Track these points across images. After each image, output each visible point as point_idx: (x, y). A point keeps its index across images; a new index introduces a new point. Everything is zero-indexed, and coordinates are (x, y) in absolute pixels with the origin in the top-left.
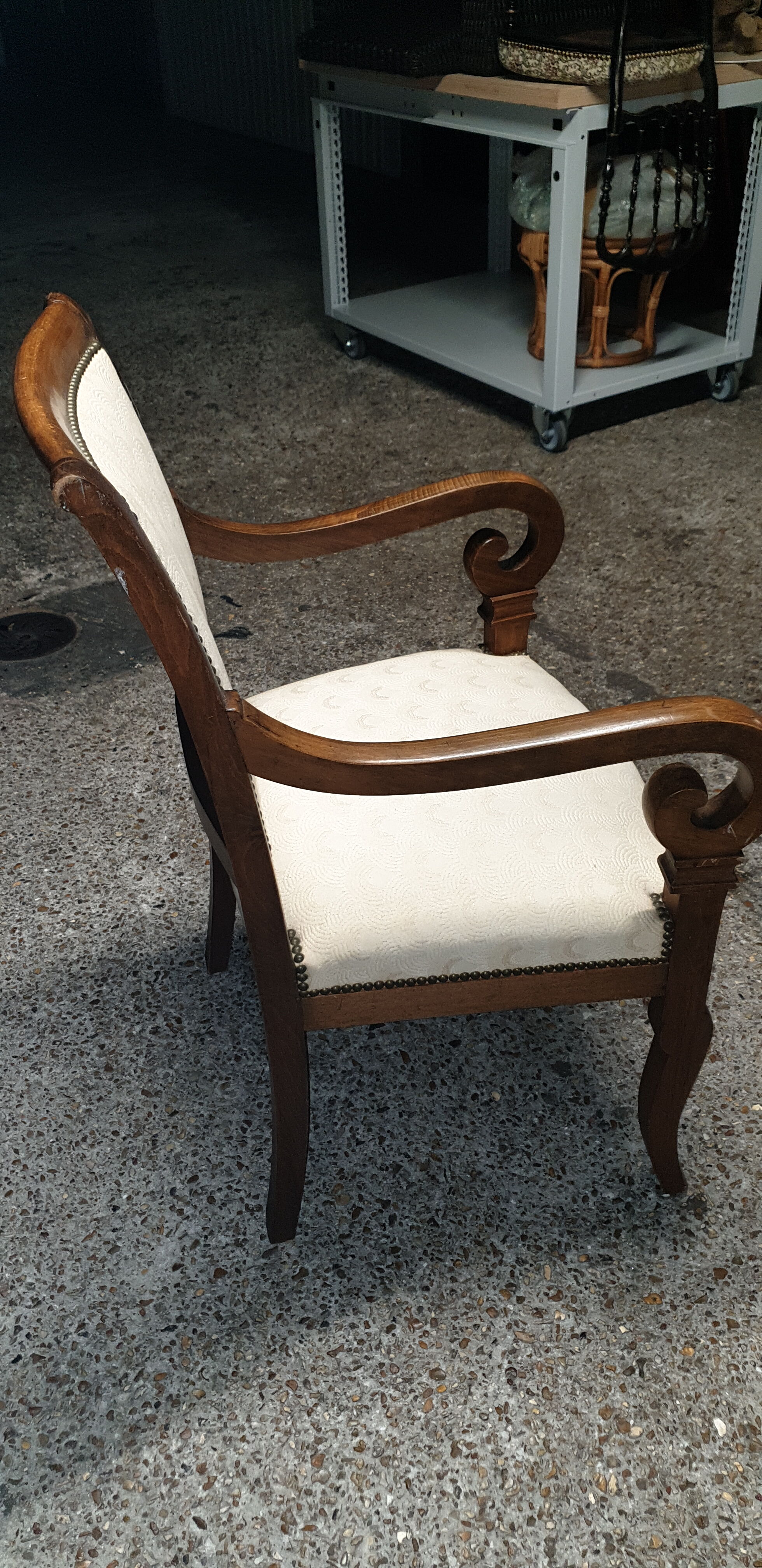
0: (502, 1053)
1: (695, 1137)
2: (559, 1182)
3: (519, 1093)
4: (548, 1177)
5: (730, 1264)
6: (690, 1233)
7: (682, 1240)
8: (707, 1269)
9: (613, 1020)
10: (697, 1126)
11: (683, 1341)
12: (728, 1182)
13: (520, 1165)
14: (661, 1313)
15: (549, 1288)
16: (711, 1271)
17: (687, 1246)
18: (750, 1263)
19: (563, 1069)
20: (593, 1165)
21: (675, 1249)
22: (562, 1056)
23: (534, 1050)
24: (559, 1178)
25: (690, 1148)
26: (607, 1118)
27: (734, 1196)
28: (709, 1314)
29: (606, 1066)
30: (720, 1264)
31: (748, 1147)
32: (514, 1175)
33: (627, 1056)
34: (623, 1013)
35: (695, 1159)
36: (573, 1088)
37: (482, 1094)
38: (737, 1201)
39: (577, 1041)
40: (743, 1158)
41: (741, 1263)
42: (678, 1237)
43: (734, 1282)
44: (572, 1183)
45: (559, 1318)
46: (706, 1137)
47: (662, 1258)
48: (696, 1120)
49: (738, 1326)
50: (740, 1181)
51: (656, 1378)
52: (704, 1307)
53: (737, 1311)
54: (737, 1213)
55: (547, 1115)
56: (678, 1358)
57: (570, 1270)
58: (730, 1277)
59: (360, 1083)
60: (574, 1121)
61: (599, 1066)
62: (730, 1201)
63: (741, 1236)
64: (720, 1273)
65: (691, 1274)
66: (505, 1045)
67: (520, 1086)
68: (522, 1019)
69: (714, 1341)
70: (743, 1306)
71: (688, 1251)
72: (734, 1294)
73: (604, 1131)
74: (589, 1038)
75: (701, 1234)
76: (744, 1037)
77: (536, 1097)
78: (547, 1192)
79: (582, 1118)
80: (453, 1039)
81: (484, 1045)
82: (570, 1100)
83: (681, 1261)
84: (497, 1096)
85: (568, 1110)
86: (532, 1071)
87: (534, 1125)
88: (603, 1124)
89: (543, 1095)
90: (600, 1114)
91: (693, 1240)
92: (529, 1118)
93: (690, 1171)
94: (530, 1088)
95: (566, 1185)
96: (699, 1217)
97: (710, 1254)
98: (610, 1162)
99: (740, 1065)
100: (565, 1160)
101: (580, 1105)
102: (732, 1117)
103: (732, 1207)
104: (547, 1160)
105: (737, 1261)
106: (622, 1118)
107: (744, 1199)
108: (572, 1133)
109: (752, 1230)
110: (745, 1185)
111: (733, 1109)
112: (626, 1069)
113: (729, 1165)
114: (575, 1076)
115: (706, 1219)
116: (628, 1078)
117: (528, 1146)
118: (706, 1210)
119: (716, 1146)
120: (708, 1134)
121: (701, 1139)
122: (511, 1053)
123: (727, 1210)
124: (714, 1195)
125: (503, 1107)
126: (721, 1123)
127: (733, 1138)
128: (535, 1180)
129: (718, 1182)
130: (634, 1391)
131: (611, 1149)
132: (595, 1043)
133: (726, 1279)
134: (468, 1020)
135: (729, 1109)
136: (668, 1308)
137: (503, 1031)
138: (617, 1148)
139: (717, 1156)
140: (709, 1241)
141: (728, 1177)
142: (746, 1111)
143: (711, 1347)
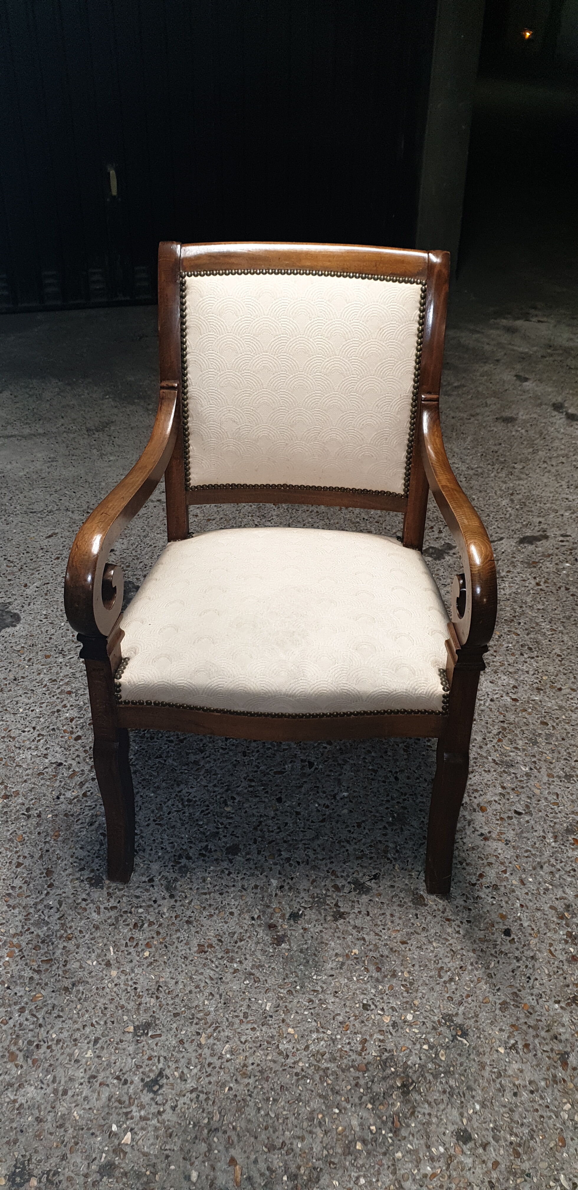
0: (261, 822)
1: (144, 904)
2: (152, 819)
3: (226, 821)
4: (158, 815)
5: (52, 881)
6: (82, 869)
7: (80, 864)
8: (56, 868)
9: (263, 897)
10: (151, 909)
11: (27, 838)
12: (102, 907)
13: (173, 805)
14: (47, 835)
15: (92, 793)
16: (53, 869)
17: (75, 864)
18: (45, 892)
19: (233, 850)
20: (154, 840)
21: (77, 858)
22: (244, 853)
23: (255, 839)
24: (154, 821)
25: (137, 897)
26: (184, 861)
27: (91, 905)
28: (32, 857)
29: (226, 877)
30: (55, 876)
31: (120, 931)
32: (168, 800)
33: (227, 892)
34: (268, 907)
35: (128, 896)
36: (216, 851)
37: (233, 802)
38: (87, 905)
39: (253, 867)
40: (113, 924)
41: (48, 887)
42: (83, 863)
43: (41, 878)
44: (148, 825)
45: (73, 792)
46: (141, 910)
47: (76, 849)
48: (157, 911)
49: (17, 867)
50: (99, 913)
51: (17, 819)
52: (37, 856)
53: (24, 871)
54: (80, 901)
55: (201, 829)
56: (20, 833)
57: (96, 805)
58: (44, 877)
59: (269, 749)
60: (191, 842)
61: (227, 872)
62: (89, 901)
63: (64, 895)
64: (49, 873)
65: (58, 859)
66: (266, 825)
67: (230, 823)
68: (285, 842)
69: (17, 852)
70: (25, 875)
71: (72, 863)
72: (34, 874)
73: (175, 856)
74: (252, 875)
75: (78, 875)
76: (212, 979)
77: (218, 828)
78: (149, 811)
79: (191, 847)
80: (283, 800)
81: (272, 814)
82: (207, 846)
83: (68, 857)
84: (228, 809)
85: (200, 841)
86: (238, 832)
87: (197, 820)
88: (180, 856)
89: (218, 833)
90: (189, 858)
91: (77, 869)
92: (205, 820)
93: (122, 889)
94: (225, 828)
95: (149, 822)
96: (89, 879)
97: (63, 874)
98: (151, 850)
99: (187, 963)
100: (165, 827)
101: (200, 850)
102: (148, 935)
103: (84, 900)
104: (170, 819)
105: (51, 886)
106: (180, 868)
107: (85, 909)
108: (182, 838)
109: (64, 903)
110: (95, 916)
111: (153, 938)
112: (217, 888)
113: (113, 913)
114: (224, 855)
115: (86, 883)
116: (209, 886)
117: (184, 813)
118: (91, 885)
119: (131, 913)
120: (142, 913)
121: (141, 907)
122: (258, 826)
123: (84, 896)
124: (97, 894)
125: (218, 810)
126: (146, 925)
127: (131, 926)
128: (160, 809)
129: (106, 901)
130: (18, 808)
131: (160, 854)
132: (247, 877)
133: (44, 875)
134: (296, 812)
135: (155, 936)
136: (47, 840)
137: (279, 828)
138: (159, 858)
139: (124, 910)
140: (71, 877)
141: (105, 908)
142: (148, 945)
143: (15, 849)
